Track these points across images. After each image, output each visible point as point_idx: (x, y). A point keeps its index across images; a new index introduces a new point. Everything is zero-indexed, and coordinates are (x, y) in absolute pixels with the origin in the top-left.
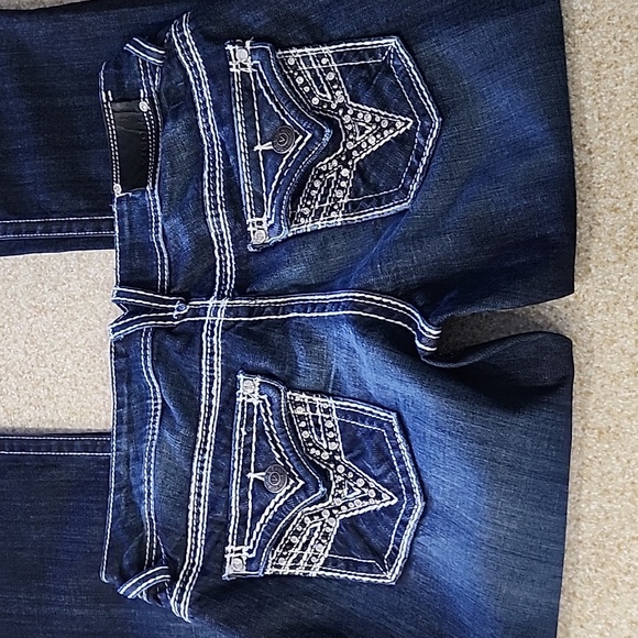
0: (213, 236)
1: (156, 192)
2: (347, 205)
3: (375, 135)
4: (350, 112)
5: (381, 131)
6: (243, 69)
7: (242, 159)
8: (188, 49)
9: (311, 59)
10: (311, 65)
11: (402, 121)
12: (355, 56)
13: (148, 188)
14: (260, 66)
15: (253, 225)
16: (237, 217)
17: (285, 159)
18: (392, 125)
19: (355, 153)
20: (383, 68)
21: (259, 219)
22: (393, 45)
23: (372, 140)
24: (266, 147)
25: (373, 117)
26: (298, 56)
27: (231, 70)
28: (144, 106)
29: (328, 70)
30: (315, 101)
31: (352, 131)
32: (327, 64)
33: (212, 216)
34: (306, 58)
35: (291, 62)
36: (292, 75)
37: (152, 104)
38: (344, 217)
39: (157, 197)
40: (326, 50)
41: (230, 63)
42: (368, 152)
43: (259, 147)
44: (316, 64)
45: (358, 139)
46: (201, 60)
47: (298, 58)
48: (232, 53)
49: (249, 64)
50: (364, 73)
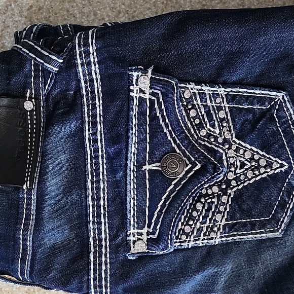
0: (91, 240)
1: (34, 192)
2: (224, 226)
3: (253, 170)
4: (234, 147)
5: (258, 168)
6: (142, 95)
7: (131, 176)
8: (89, 64)
9: (208, 96)
10: (206, 101)
11: (278, 163)
12: (246, 101)
13: (25, 187)
14: (160, 96)
15: (134, 236)
16: (119, 227)
17: (173, 183)
18: (269, 165)
19: (234, 183)
20: (268, 116)
21: (140, 231)
22: (281, 98)
23: (250, 174)
24: (152, 167)
25: (253, 155)
26: (195, 91)
27: (132, 94)
28: (29, 106)
29: (220, 108)
30: (203, 133)
31: (233, 164)
32: (220, 103)
33: (94, 222)
34: (202, 95)
35: (187, 95)
36: (185, 107)
37: (37, 105)
38: (221, 237)
39: (34, 197)
40: (222, 91)
41: (131, 88)
42: (246, 184)
43: (147, 167)
44: (211, 101)
45: (238, 171)
46: (99, 77)
47: (194, 94)
48: (135, 78)
49: (148, 91)
50: (250, 116)
